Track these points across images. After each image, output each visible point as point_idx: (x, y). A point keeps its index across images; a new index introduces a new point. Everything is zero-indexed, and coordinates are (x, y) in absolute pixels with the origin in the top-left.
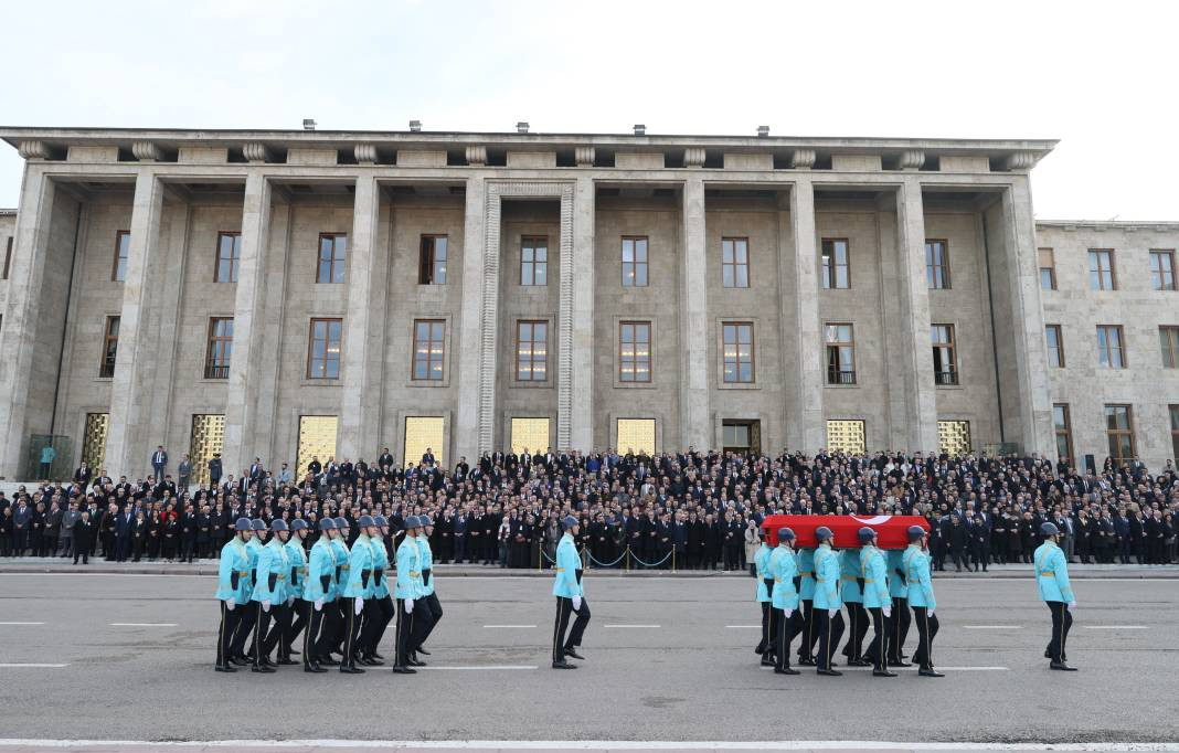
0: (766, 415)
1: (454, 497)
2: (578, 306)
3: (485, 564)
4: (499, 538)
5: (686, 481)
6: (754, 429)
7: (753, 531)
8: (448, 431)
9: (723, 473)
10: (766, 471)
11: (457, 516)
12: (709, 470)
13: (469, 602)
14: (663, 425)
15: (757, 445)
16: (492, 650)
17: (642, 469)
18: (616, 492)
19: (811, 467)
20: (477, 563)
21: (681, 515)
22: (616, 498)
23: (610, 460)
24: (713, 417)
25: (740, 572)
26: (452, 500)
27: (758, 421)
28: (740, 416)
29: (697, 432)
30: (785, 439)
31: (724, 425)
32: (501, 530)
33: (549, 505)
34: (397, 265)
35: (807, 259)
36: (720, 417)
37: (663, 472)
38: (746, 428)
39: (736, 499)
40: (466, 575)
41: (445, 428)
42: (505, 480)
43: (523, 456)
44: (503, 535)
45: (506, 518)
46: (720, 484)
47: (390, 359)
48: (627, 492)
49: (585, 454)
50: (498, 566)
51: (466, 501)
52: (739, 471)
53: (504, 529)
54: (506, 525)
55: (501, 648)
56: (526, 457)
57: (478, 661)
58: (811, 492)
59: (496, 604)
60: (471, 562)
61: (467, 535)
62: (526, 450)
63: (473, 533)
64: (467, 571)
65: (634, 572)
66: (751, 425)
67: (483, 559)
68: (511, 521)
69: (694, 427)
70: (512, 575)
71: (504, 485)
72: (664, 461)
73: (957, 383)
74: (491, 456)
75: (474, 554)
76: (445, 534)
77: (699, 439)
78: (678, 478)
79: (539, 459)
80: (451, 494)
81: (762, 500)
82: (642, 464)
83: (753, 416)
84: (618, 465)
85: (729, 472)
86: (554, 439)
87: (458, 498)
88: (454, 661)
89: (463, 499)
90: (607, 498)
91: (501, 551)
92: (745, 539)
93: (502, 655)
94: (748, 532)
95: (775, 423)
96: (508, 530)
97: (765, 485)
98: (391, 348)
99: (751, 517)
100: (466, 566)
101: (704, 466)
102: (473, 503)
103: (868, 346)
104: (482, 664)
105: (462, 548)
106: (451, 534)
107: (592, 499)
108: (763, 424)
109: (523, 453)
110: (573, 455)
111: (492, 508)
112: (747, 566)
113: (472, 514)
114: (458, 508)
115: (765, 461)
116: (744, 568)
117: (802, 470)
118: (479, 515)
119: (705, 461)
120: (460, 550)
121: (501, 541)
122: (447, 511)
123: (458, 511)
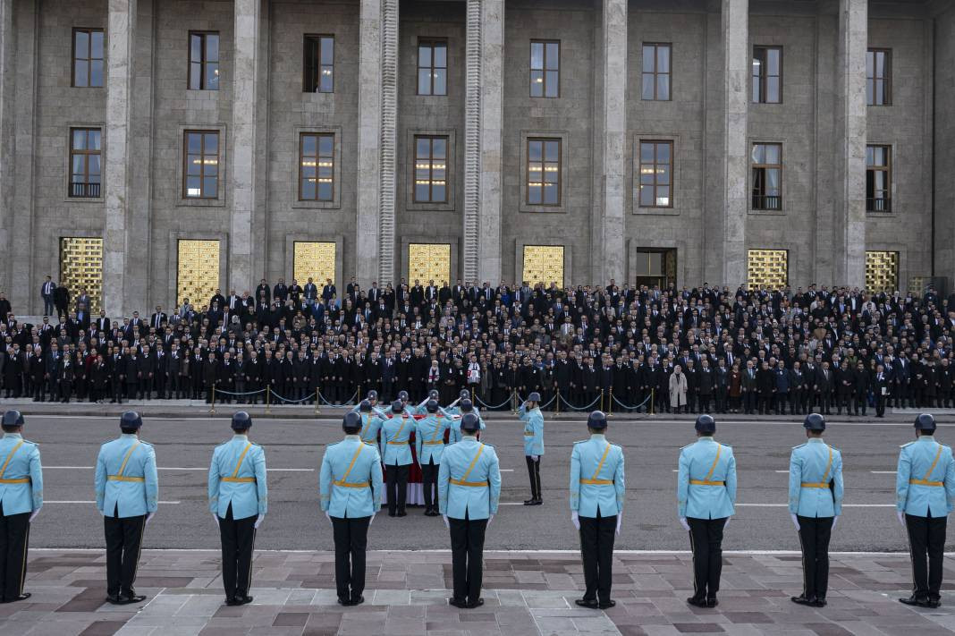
0: (683, 243)
2: (486, 125)
4: (430, 380)
5: (604, 318)
6: (670, 256)
7: (678, 376)
8: (340, 258)
9: (642, 311)
10: (685, 308)
11: (384, 358)
12: (627, 307)
14: (573, 253)
15: (673, 275)
17: (559, 305)
19: (731, 304)
21: (608, 360)
22: (538, 340)
23: (522, 294)
24: (627, 244)
26: (375, 341)
27: (675, 249)
28: (655, 244)
29: (612, 263)
30: (702, 271)
31: (638, 252)
32: (431, 374)
34: (278, 69)
35: (737, 75)
36: (634, 244)
37: (580, 309)
38: (660, 255)
39: (659, 343)
41: (336, 253)
43: (428, 289)
44: (433, 377)
45: (434, 362)
46: (640, 325)
47: (275, 177)
49: (494, 286)
52: (659, 309)
53: (434, 372)
54: (434, 367)
56: (432, 290)
58: (734, 334)
65: (564, 415)
66: (667, 254)
69: (608, 258)
73: (890, 211)
77: (613, 272)
78: (597, 317)
81: (684, 344)
83: (670, 244)
84: (531, 300)
85: (649, 310)
86: (457, 267)
87: (381, 340)
90: (530, 339)
92: (670, 384)
94: (673, 377)
95: (693, 252)
96: (437, 373)
97: (686, 327)
98: (275, 165)
99: (676, 362)
101: (622, 303)
103: (797, 168)
107: (514, 340)
108: (680, 253)
109: (428, 285)
110: (482, 287)
111: (418, 350)
112: (671, 410)
113: (398, 356)
114: (383, 351)
115: (684, 297)
116: (668, 412)
117: (722, 307)
118: (406, 358)
119: (623, 297)
120: (387, 391)
121: (432, 383)
122: (373, 353)
123: (384, 353)
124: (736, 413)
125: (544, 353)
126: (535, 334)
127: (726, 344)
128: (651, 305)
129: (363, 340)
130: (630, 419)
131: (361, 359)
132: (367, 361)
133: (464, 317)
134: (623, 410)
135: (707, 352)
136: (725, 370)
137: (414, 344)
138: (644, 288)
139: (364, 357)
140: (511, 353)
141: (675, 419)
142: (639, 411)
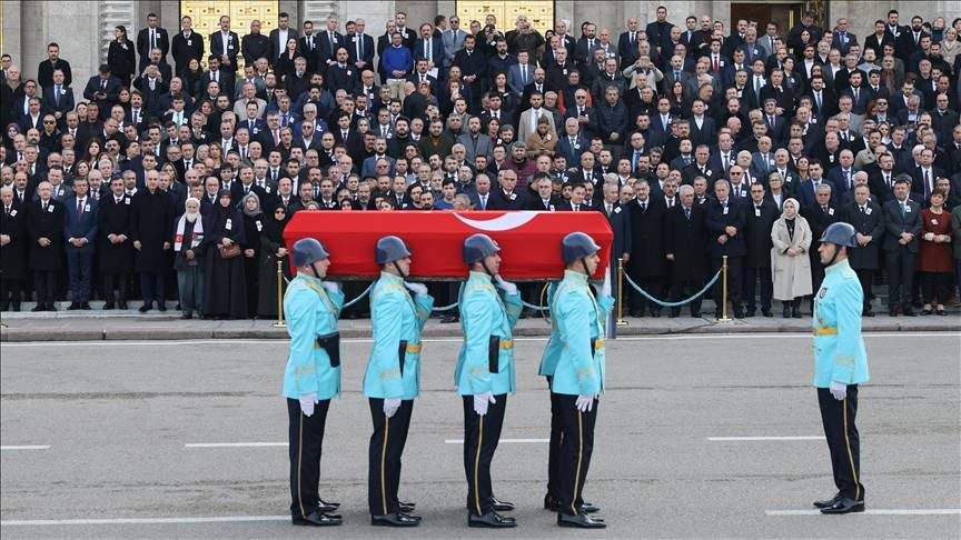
1: (60, 150)
3: (143, 310)
4: (178, 247)
5: (630, 97)
7: (791, 224)
9: (725, 78)
10: (835, 70)
11: (71, 196)
12: (691, 68)
13: (133, 395)
16: (218, 490)
17: (524, 68)
18: (459, 131)
20: (123, 306)
22: (458, 147)
23: (441, 46)
25: (757, 322)
26: (54, 156)
32: (181, 230)
33: (293, 168)
37: (574, 77)
39: (754, 148)
40: (104, 337)
42: (179, 104)
44: (187, 240)
45: (193, 200)
48: (484, 130)
49: (375, 29)
50: (179, 314)
51: (88, 158)
52: (767, 75)
53: (190, 225)
54: (192, 214)
55: (236, 485)
56: (226, 38)
57: (195, 509)
59: (198, 400)
60: (109, 307)
61: (99, 240)
62: (225, 22)
63: (113, 237)
64: (105, 328)
67: (136, 298)
68: (207, 208)
70: (214, 336)
71: (179, 118)
72: (577, 49)
74: (132, 37)
75: (116, 287)
76: (44, 241)
78: (612, 93)
79: (257, 45)
80: (50, 143)
81: (816, 148)
82: (524, 56)
84: (461, 59)
85: (741, 76)
87: (69, 153)
88: (147, 508)
89: (81, 152)
91: (182, 279)
92: (771, 245)
93: (242, 498)
94: (778, 228)
96: (198, 229)
97: (829, 109)
99: (788, 190)
100: (98, 316)
101: (678, 59)
102: (105, 161)
104: (206, 514)
105: (86, 272)
106: (60, 241)
109: (215, 28)
110: (344, 33)
111: (154, 173)
112: (774, 309)
113: (106, 191)
114: (71, 177)
115: (836, 44)
116: (767, 313)
117: (925, 66)
118: (124, 191)
119: (681, 47)
120: (81, 278)
121: (183, 253)
122: (44, 185)
123: (72, 184)
124: (940, 313)
125: (469, 176)
126: (454, 134)
127: (918, 148)
128: (749, 62)
129: (28, 153)
130: (670, 332)
131: (16, 197)
132: (29, 204)
133: (284, 101)
134: (656, 311)
135: (873, 170)
136: (908, 209)
137: (149, 161)
138: (748, 29)
139: (21, 194)
140: (387, 179)
141: (781, 330)
142: (695, 311)
